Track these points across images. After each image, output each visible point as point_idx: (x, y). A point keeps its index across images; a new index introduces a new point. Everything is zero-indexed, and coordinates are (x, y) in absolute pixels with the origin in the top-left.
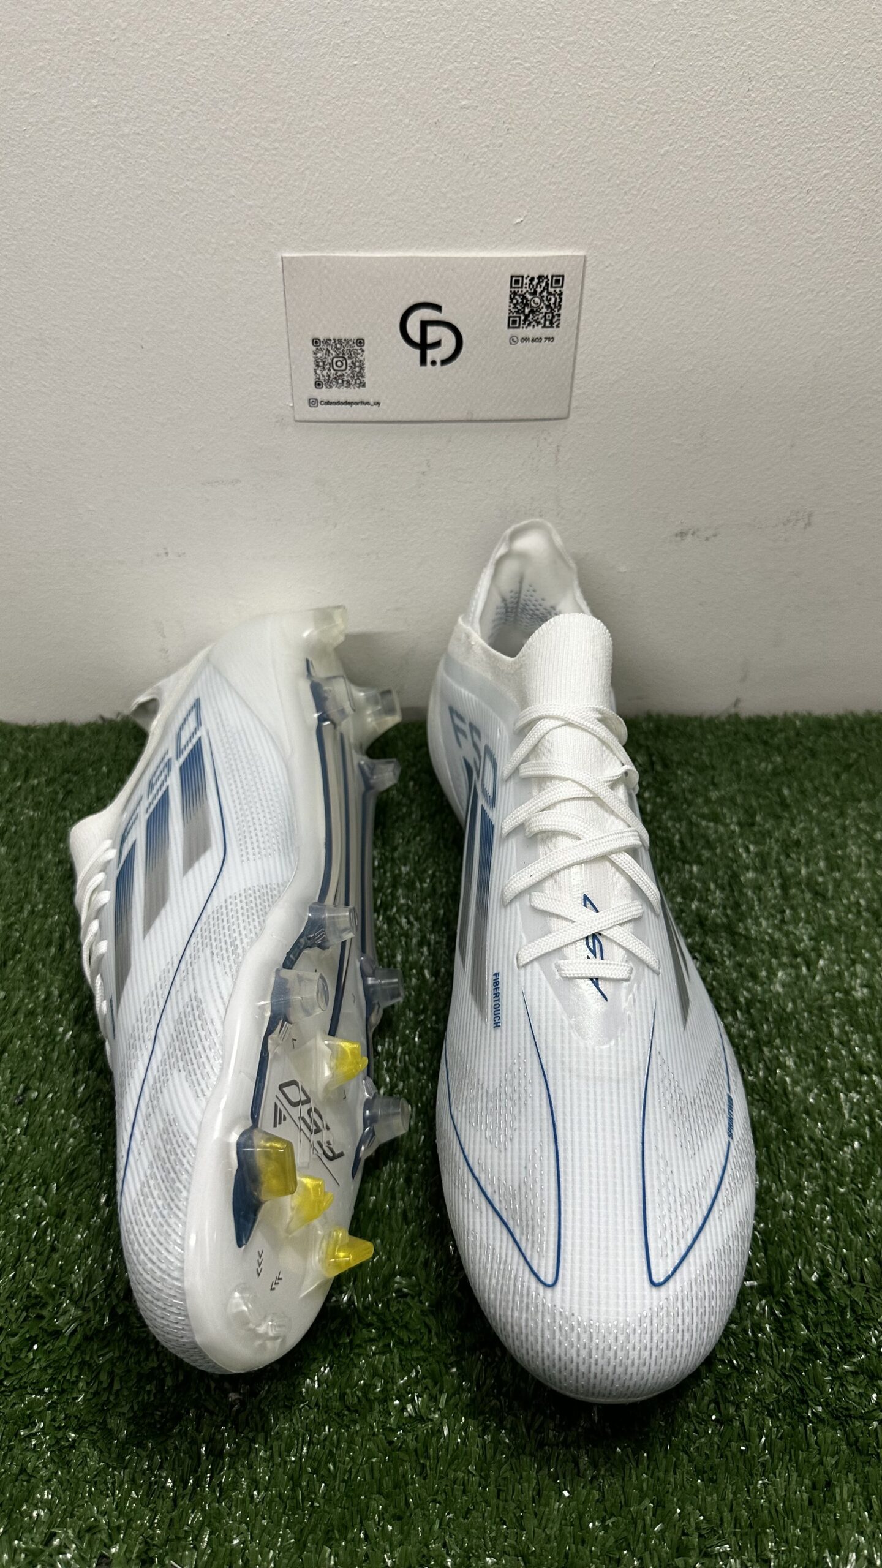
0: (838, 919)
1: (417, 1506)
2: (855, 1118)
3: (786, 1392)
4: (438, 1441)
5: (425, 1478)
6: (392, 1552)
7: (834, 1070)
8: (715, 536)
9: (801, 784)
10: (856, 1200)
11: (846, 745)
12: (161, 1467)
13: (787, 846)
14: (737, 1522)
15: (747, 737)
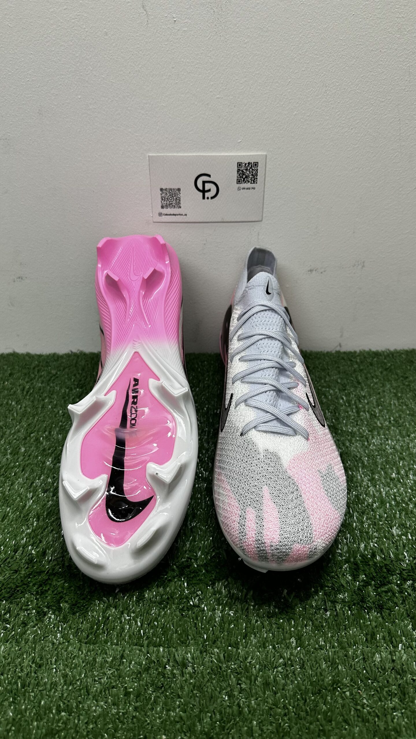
0: (381, 424)
1: (192, 639)
2: (387, 496)
5: (196, 629)
8: (325, 271)
9: (366, 375)
11: (386, 361)
12: (82, 623)
13: (360, 397)
15: (343, 359)
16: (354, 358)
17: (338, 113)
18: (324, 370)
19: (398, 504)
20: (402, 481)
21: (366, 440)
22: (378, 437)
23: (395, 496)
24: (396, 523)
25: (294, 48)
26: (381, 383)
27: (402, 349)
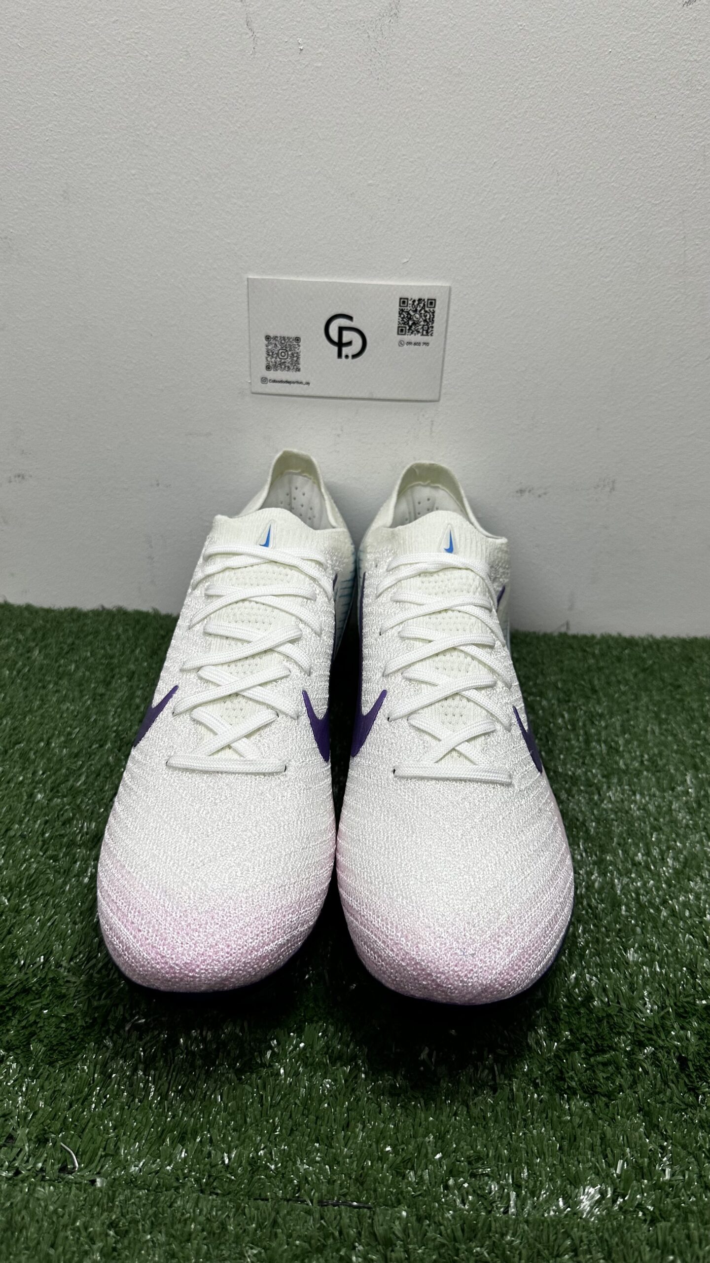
0: (626, 765)
1: (251, 1124)
2: (624, 894)
3: (550, 1071)
4: (276, 1081)
5: (262, 1106)
6: (229, 1153)
7: (611, 861)
8: (545, 494)
9: (607, 677)
10: (619, 949)
11: (645, 655)
12: (64, 1081)
13: (593, 716)
14: (498, 1157)
15: (571, 647)
16: (589, 647)
17: (578, 221)
18: (534, 664)
19: (641, 907)
20: (652, 867)
21: (596, 792)
22: (619, 788)
23: (638, 894)
24: (634, 943)
25: (504, 106)
26: (633, 693)
27: (675, 636)
